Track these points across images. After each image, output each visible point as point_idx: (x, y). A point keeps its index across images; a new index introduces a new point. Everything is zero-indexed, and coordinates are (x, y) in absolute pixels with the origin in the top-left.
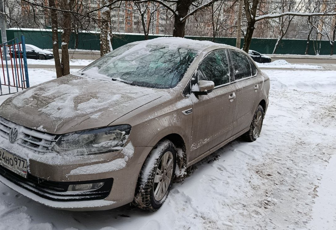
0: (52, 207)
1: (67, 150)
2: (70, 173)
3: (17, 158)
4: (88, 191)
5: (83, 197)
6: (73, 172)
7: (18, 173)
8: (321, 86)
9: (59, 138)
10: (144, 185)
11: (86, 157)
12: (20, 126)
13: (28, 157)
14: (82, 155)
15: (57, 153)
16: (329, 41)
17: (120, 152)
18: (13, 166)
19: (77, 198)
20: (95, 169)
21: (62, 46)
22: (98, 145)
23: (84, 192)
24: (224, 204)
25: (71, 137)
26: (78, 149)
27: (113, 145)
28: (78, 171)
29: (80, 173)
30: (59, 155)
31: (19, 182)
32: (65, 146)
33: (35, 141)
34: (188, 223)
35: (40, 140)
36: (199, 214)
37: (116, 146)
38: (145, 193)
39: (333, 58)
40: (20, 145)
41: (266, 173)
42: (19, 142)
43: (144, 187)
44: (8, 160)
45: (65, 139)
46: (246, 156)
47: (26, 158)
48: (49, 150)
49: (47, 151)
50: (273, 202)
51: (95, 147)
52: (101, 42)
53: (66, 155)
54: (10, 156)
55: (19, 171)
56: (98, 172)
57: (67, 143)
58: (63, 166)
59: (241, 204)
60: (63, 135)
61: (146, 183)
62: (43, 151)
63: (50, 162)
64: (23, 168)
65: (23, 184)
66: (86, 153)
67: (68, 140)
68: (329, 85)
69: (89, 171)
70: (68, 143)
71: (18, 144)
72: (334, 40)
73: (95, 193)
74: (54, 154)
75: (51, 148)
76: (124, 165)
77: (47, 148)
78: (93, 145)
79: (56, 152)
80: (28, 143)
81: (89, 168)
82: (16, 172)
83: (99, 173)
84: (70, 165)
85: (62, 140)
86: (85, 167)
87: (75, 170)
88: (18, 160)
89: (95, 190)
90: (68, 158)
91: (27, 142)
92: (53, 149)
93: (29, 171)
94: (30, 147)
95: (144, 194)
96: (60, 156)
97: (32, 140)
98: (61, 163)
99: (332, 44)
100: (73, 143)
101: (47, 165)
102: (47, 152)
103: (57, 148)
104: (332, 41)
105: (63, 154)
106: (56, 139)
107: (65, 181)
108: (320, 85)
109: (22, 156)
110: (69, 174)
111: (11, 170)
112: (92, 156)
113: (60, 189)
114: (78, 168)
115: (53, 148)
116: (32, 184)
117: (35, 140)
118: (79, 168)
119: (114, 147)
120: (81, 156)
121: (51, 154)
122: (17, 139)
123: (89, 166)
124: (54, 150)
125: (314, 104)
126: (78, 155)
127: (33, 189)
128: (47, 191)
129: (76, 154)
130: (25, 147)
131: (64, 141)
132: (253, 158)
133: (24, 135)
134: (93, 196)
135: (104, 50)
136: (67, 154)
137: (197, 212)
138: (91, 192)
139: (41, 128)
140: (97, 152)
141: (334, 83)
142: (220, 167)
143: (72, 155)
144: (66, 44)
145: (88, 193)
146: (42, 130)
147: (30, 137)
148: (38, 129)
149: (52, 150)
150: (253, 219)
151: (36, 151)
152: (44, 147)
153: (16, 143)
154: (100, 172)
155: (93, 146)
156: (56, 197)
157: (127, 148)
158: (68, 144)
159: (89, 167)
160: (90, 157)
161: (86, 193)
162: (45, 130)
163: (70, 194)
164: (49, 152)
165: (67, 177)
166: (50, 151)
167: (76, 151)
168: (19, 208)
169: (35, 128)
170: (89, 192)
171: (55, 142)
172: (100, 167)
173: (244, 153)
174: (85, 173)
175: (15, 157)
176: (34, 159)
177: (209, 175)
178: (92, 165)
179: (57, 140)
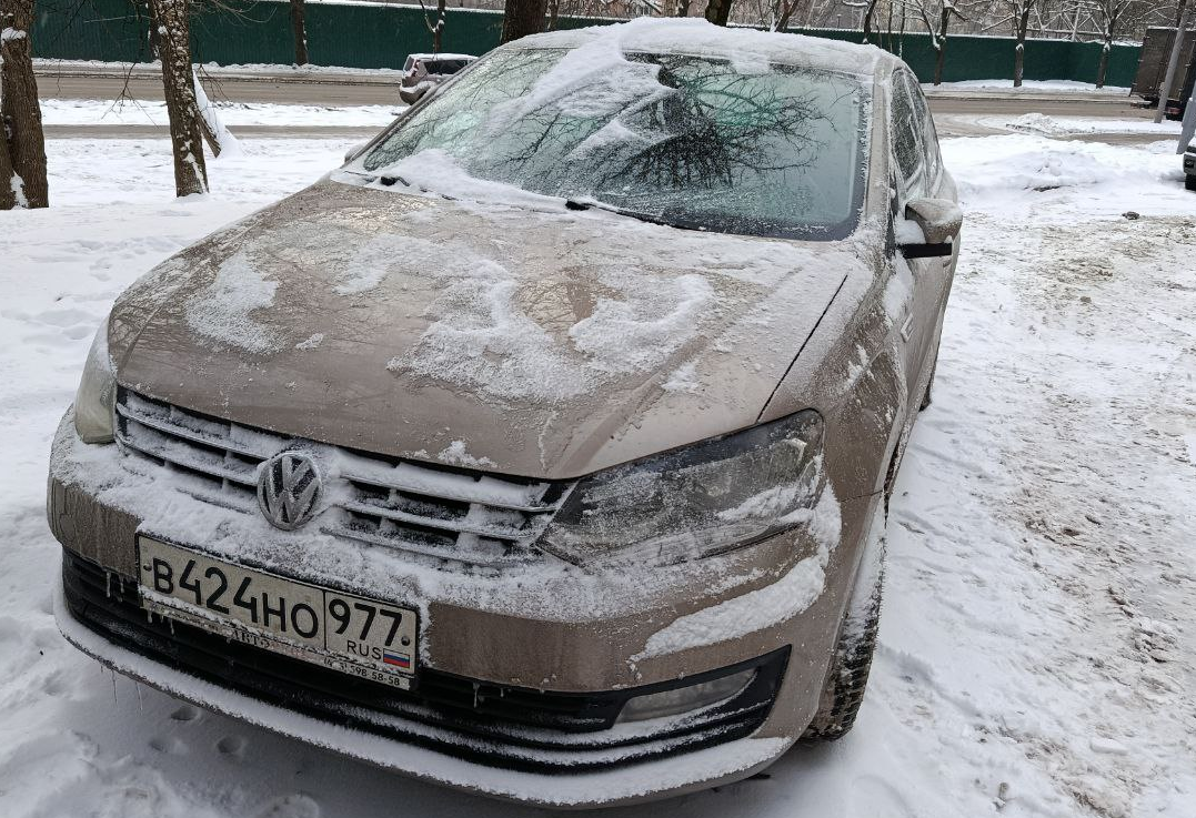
0: (553, 804)
1: (617, 548)
2: (644, 649)
3: (351, 603)
4: (699, 712)
5: (679, 741)
6: (658, 644)
7: (349, 670)
8: (978, 193)
9: (567, 494)
10: (853, 650)
11: (696, 569)
12: (322, 448)
13: (418, 593)
14: (681, 560)
15: (568, 564)
16: (930, 37)
17: (804, 532)
18: (316, 641)
19: (658, 747)
20: (737, 619)
21: (3, 42)
22: (738, 511)
23: (684, 721)
24: (1030, 665)
25: (623, 489)
26: (664, 539)
27: (785, 505)
28: (678, 635)
29: (686, 645)
30: (576, 571)
31: (331, 707)
32: (602, 529)
33: (431, 514)
34: (979, 765)
35: (459, 507)
36: (991, 725)
37: (793, 506)
38: (853, 678)
39: (944, 95)
40: (337, 536)
41: (1058, 527)
42: (332, 521)
43: (850, 658)
44: (281, 613)
45: (597, 498)
46: (949, 466)
47: (412, 600)
48: (520, 550)
49: (512, 557)
50: (1163, 635)
51: (726, 522)
52: (162, 30)
53: (611, 571)
54: (295, 594)
55: (361, 660)
56: (749, 630)
57: (610, 514)
58: (619, 620)
59: (1081, 657)
60: (587, 481)
61: (860, 640)
62: (490, 559)
63: (552, 609)
64: (388, 643)
65: (362, 714)
66: (695, 554)
67: (611, 502)
68: (998, 188)
69: (719, 631)
70: (616, 512)
71: (324, 531)
72: (943, 33)
73: (723, 715)
74: (552, 571)
75: (533, 540)
76: (820, 585)
77: (509, 545)
78: (720, 514)
79: (564, 557)
80: (385, 527)
81: (717, 618)
82: (336, 666)
83: (752, 634)
84: (645, 615)
85: (585, 501)
86: (701, 613)
87: (665, 633)
88: (354, 611)
89: (724, 702)
90: (626, 579)
91: (377, 519)
92: (541, 548)
93: (425, 655)
94: (406, 545)
95: (851, 684)
96: (587, 578)
97: (406, 511)
98: (607, 610)
99: (938, 46)
100: (635, 515)
101: (538, 622)
102: (513, 565)
103: (567, 538)
104: (937, 38)
105: (598, 564)
106: (550, 497)
107: (625, 686)
108: (974, 189)
109: (380, 591)
110: (642, 655)
111: (299, 655)
112: (717, 563)
113: (589, 720)
114: (675, 624)
115: (541, 541)
116: (424, 712)
117: (428, 507)
118: (682, 622)
119: (786, 512)
120: (676, 568)
121: (532, 569)
122: (318, 512)
123: (716, 608)
124: (553, 551)
125: (999, 258)
126: (663, 565)
127: (432, 734)
128: (515, 733)
129: (655, 561)
130: (370, 545)
131: (592, 507)
132: (978, 474)
133: (350, 489)
134: (716, 732)
135: (178, 64)
136: (614, 563)
137: (979, 715)
138: (710, 714)
139: (456, 452)
140: (735, 540)
141: (1013, 181)
142: (904, 520)
143: (637, 565)
144: (21, 34)
145: (699, 721)
146: (469, 461)
147: (393, 499)
148: (442, 458)
149: (537, 553)
150: (1163, 713)
151: (445, 561)
152: (483, 538)
153: (314, 526)
154: (756, 629)
155: (717, 519)
156: (567, 759)
157: (822, 513)
158: (614, 521)
159: (716, 614)
160: (713, 567)
161: (693, 724)
162: (484, 460)
163: (629, 736)
164: (527, 561)
165: (633, 667)
166: (530, 556)
167: (651, 546)
168: (276, 809)
169: (421, 454)
170: (703, 714)
171: (550, 513)
172: (757, 604)
173: (934, 454)
174: (704, 642)
175: (330, 597)
176: (455, 597)
177: (901, 558)
178: (726, 603)
179: (558, 506)
